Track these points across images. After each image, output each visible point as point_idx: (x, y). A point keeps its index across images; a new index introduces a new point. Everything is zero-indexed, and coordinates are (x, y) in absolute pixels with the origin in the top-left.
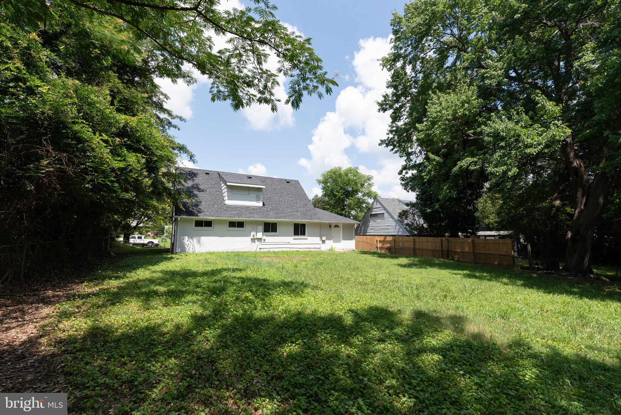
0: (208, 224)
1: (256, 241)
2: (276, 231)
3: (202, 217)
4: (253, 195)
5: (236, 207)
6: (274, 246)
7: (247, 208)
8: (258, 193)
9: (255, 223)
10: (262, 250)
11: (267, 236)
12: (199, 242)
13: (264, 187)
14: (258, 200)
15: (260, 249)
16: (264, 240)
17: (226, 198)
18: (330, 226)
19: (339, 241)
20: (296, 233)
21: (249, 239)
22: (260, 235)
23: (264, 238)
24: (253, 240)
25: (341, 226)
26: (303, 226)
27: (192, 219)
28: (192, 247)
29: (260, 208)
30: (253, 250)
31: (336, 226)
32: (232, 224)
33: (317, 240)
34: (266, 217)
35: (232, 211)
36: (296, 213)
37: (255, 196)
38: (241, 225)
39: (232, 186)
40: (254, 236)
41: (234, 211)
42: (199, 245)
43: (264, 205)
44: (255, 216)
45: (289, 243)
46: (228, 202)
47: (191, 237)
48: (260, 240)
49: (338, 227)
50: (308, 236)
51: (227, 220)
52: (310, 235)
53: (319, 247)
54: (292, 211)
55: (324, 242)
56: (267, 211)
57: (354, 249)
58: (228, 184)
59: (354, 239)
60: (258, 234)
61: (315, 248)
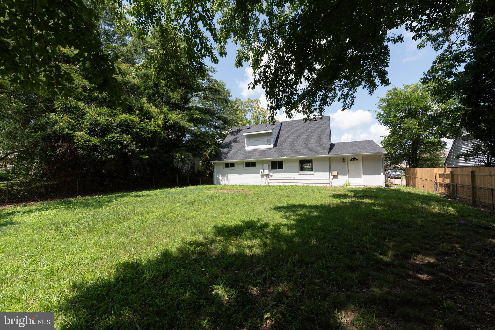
0: (232, 165)
1: (265, 177)
2: (282, 168)
3: (226, 161)
5: (251, 151)
6: (280, 181)
7: (260, 151)
8: (269, 137)
9: (263, 162)
10: (270, 184)
11: (273, 172)
13: (271, 131)
14: (269, 143)
15: (268, 183)
16: (271, 176)
17: (246, 145)
18: (344, 159)
19: (359, 177)
20: (302, 169)
21: (259, 175)
22: (266, 172)
23: (271, 174)
24: (262, 176)
25: (360, 158)
26: (310, 161)
27: (223, 163)
28: (224, 182)
29: (270, 149)
30: (263, 184)
31: (354, 159)
32: (248, 164)
33: (326, 175)
34: (270, 157)
36: (302, 150)
37: (266, 140)
38: (253, 164)
39: (249, 135)
40: (262, 173)
41: (248, 154)
42: (227, 180)
43: (275, 145)
44: (263, 156)
45: (294, 179)
46: (247, 148)
48: (267, 176)
49: (357, 160)
50: (315, 172)
51: (243, 162)
52: (319, 170)
53: (329, 182)
54: (300, 149)
55: (335, 177)
56: (275, 151)
57: (382, 186)
58: (244, 134)
59: (382, 174)
60: (265, 171)
61: (324, 183)
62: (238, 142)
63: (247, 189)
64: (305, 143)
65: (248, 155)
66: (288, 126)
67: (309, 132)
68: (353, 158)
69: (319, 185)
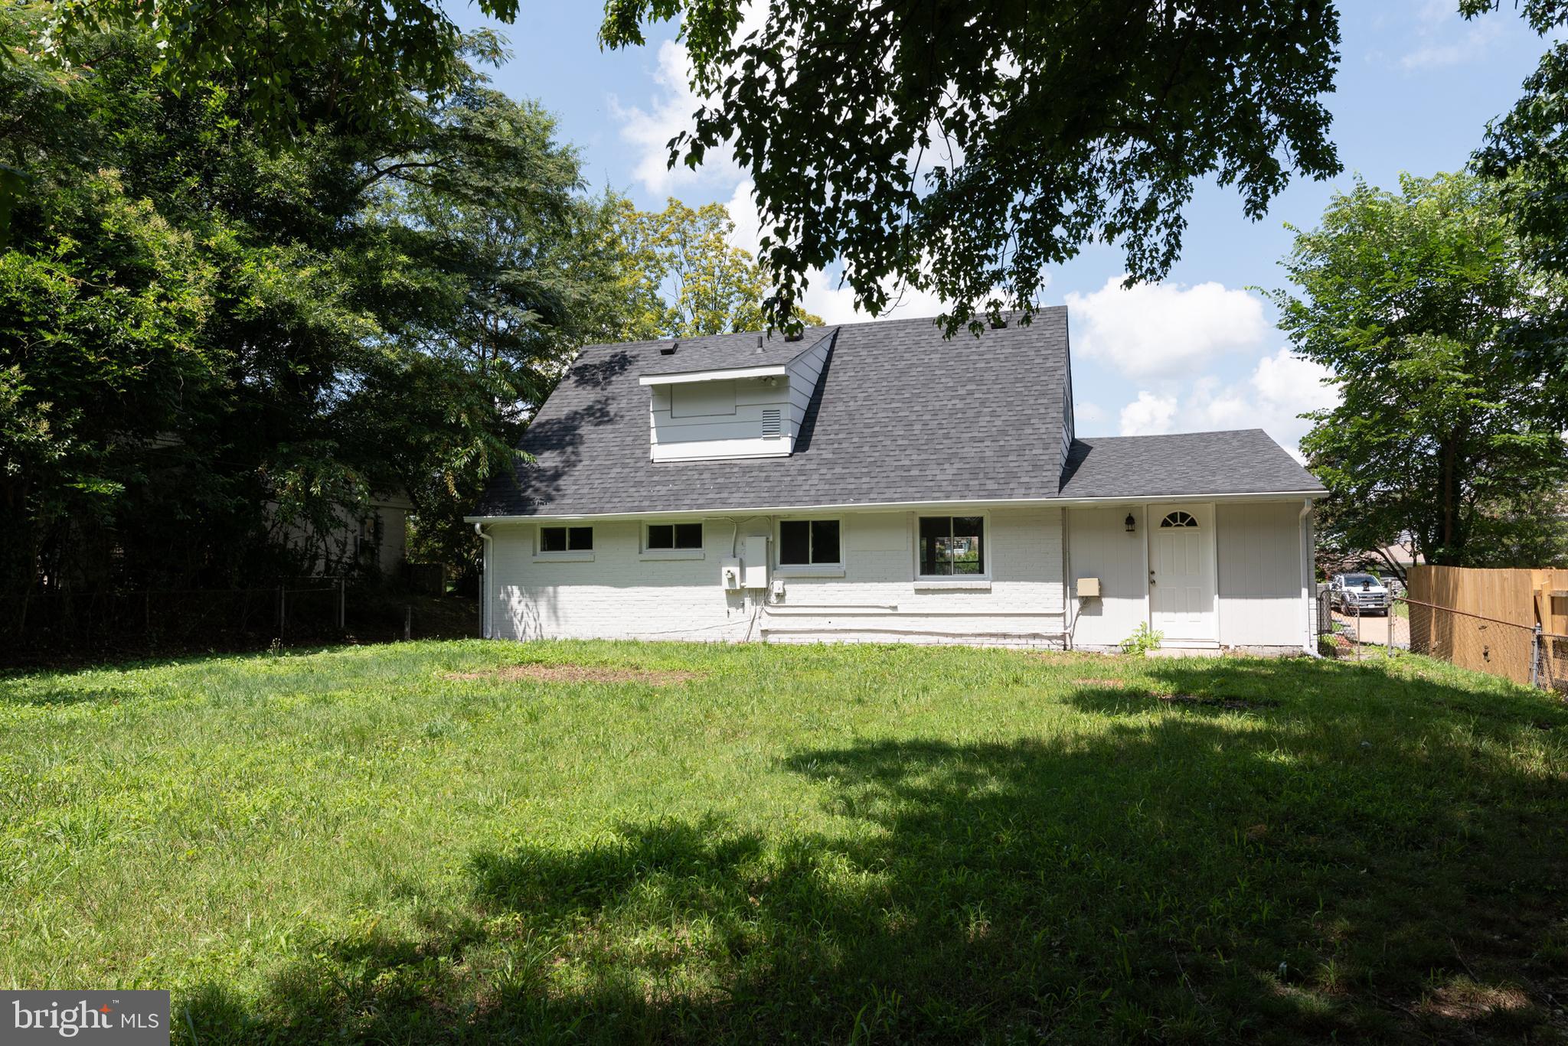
0: (582, 538)
1: (747, 601)
2: (836, 559)
3: (548, 515)
4: (752, 410)
5: (684, 469)
6: (822, 623)
7: (722, 468)
8: (771, 401)
9: (740, 527)
10: (772, 639)
11: (791, 579)
12: (554, 606)
13: (780, 371)
14: (770, 431)
15: (765, 632)
16: (781, 597)
17: (654, 438)
18: (1130, 520)
19: (1203, 606)
20: (932, 564)
21: (717, 593)
22: (756, 577)
23: (777, 586)
24: (736, 596)
25: (1206, 516)
26: (970, 527)
27: (531, 526)
28: (532, 624)
29: (776, 461)
30: (737, 636)
31: (1180, 519)
32: (661, 536)
33: (1048, 594)
34: (775, 500)
35: (658, 483)
36: (933, 470)
37: (757, 413)
38: (689, 536)
39: (671, 385)
40: (732, 579)
41: (664, 483)
42: (552, 617)
43: (802, 443)
44: (736, 497)
45: (894, 612)
46: (660, 453)
47: (529, 587)
48: (761, 595)
49: (1192, 523)
50: (998, 577)
51: (640, 522)
52: (1012, 573)
53: (1060, 631)
54: (922, 465)
55: (1090, 605)
56: (801, 472)
57: (1306, 649)
58: (645, 381)
59: (1305, 591)
60: (749, 570)
61: (1035, 636)
62: (611, 421)
63: (653, 661)
64: (947, 436)
65: (663, 490)
66: (865, 346)
67: (971, 380)
68: (1173, 517)
69: (1011, 645)
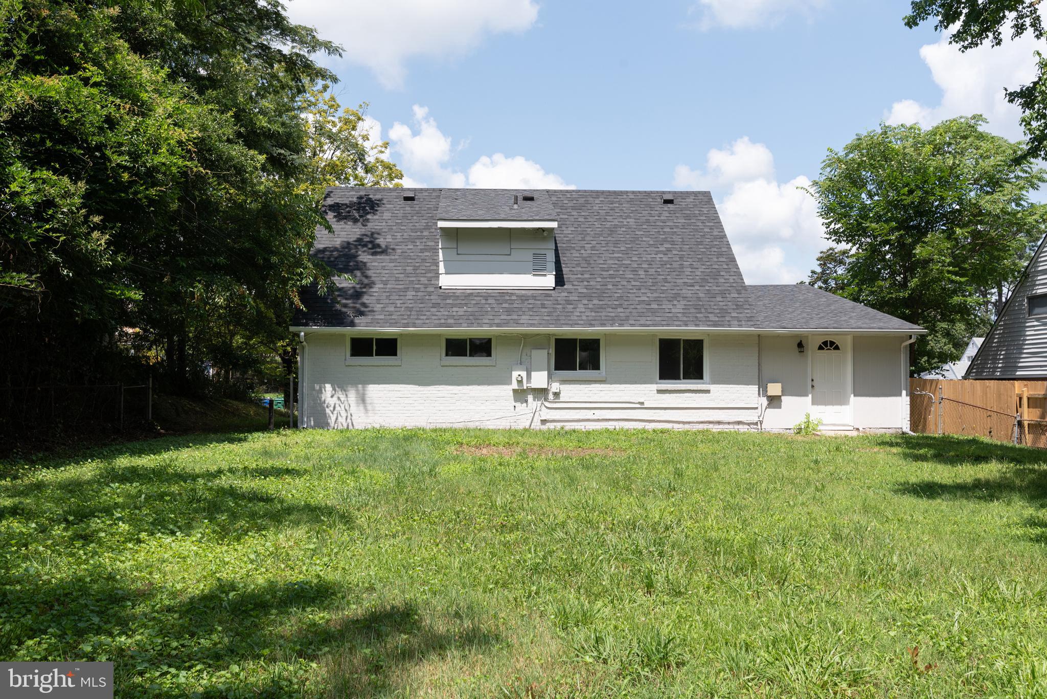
0: (388, 347)
1: (530, 398)
2: (597, 367)
4: (525, 253)
5: (469, 295)
6: (589, 414)
7: (503, 295)
8: (539, 247)
9: (525, 342)
10: (549, 426)
11: (564, 382)
12: (362, 399)
13: (554, 225)
14: (538, 270)
15: (544, 422)
16: (557, 395)
17: (442, 269)
18: (800, 345)
19: (842, 401)
20: (668, 372)
21: (506, 391)
22: (539, 379)
23: (555, 387)
24: (520, 395)
25: (847, 345)
26: (695, 346)
27: (343, 336)
28: (344, 414)
29: (544, 293)
30: (523, 423)
31: (829, 345)
32: (456, 347)
33: (748, 394)
34: (557, 322)
35: (453, 306)
36: (666, 306)
37: (527, 255)
38: (480, 347)
39: (457, 228)
40: (520, 382)
41: (461, 306)
42: (361, 408)
43: (560, 280)
44: (524, 319)
45: (641, 406)
46: (447, 281)
47: (341, 385)
48: (541, 393)
49: (837, 348)
50: (715, 381)
51: (439, 336)
52: (722, 379)
53: (756, 419)
54: (656, 300)
55: (774, 401)
56: (569, 302)
57: (905, 430)
58: (441, 224)
59: (904, 393)
60: (533, 374)
61: (739, 423)
62: (384, 252)
64: (666, 281)
65: (461, 311)
66: (574, 208)
68: (825, 343)
